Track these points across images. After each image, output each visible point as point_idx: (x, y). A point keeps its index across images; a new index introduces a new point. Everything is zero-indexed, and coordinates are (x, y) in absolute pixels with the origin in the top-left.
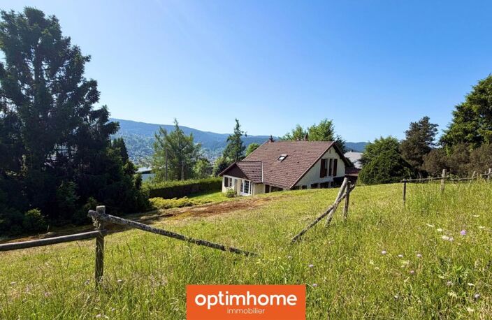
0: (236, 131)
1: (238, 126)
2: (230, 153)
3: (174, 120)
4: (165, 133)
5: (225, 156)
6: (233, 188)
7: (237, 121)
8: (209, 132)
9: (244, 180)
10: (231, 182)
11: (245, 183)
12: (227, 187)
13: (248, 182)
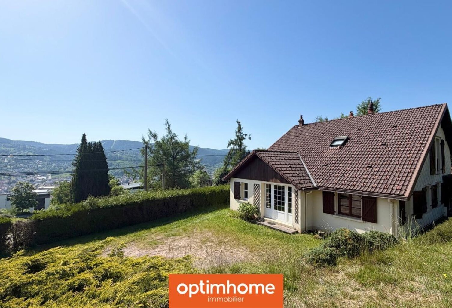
0: (238, 134)
1: (240, 129)
2: (232, 161)
3: (165, 122)
4: (155, 136)
5: (226, 164)
6: (251, 200)
7: (239, 123)
8: (208, 149)
9: (273, 184)
10: (247, 190)
11: (275, 191)
12: (240, 199)
13: (283, 188)
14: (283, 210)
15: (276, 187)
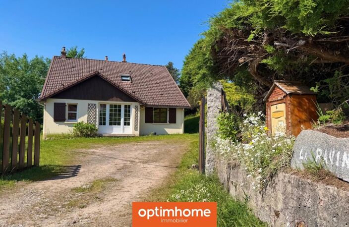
6: (83, 120)
9: (108, 103)
10: (76, 111)
11: (110, 110)
12: (64, 121)
13: (120, 106)
14: (119, 124)
15: (111, 106)
